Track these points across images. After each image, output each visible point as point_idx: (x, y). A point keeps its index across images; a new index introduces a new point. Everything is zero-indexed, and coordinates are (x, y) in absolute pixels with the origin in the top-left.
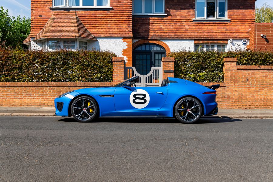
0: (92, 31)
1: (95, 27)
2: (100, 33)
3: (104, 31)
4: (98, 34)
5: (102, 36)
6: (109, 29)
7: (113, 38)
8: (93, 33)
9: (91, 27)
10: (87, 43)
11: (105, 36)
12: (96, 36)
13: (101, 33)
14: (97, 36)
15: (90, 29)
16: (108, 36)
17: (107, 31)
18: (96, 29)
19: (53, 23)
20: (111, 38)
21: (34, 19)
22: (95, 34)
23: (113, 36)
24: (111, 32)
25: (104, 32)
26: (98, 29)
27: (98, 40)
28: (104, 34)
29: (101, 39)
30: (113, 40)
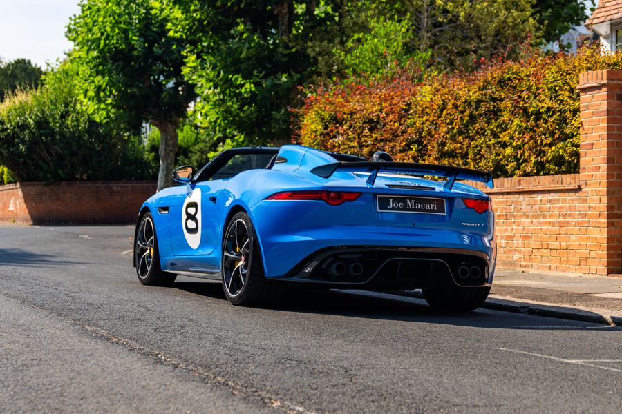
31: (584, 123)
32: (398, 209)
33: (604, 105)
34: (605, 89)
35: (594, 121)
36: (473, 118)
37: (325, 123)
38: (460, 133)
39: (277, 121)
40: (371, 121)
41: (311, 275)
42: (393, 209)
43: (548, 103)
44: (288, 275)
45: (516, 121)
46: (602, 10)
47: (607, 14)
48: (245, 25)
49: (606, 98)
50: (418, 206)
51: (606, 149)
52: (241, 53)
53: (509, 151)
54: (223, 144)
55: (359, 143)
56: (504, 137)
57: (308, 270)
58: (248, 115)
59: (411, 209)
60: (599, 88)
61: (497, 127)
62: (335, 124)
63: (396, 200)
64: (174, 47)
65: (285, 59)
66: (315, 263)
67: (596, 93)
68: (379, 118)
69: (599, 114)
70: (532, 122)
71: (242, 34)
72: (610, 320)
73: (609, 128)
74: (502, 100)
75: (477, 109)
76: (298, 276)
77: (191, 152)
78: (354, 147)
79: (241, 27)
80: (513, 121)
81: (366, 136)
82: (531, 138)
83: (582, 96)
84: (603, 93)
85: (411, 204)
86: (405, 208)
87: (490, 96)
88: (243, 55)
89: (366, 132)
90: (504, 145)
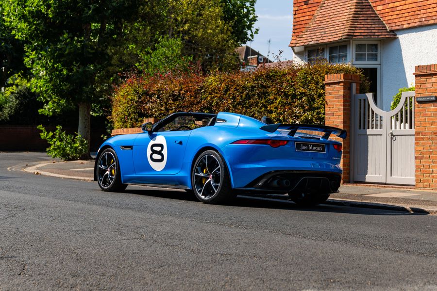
0: (387, 18)
1: (393, 9)
2: (401, 19)
3: (410, 14)
4: (397, 24)
5: (405, 26)
6: (419, 8)
7: (426, 28)
8: (389, 22)
9: (387, 10)
10: (376, 46)
11: (411, 25)
12: (394, 28)
13: (403, 19)
14: (397, 28)
15: (384, 15)
16: (416, 24)
17: (416, 13)
18: (396, 13)
19: (319, 14)
20: (424, 28)
21: (298, 10)
22: (391, 25)
23: (426, 23)
24: (423, 14)
25: (408, 18)
26: (398, 12)
27: (398, 38)
28: (409, 22)
29: (403, 34)
30: (427, 31)
31: (328, 102)
32: (305, 150)
33: (342, 93)
34: (342, 84)
35: (335, 101)
36: (248, 97)
37: (139, 95)
38: (239, 104)
39: (86, 92)
40: (174, 95)
41: (262, 187)
42: (303, 150)
43: (301, 90)
44: (247, 186)
45: (279, 99)
46: (301, 39)
47: (305, 41)
48: (68, 35)
49: (343, 89)
50: (314, 148)
51: (342, 116)
52: (65, 51)
53: (274, 115)
54: (47, 104)
55: (166, 108)
56: (271, 107)
57: (260, 184)
58: (68, 88)
59: (311, 150)
60: (338, 83)
61: (266, 102)
62: (147, 96)
63: (304, 145)
64: (3, 44)
65: (91, 56)
66: (264, 180)
67: (336, 86)
68: (180, 94)
69: (338, 97)
70: (290, 100)
71: (66, 40)
72: (410, 209)
73: (344, 105)
74: (269, 87)
75: (252, 91)
76: (255, 187)
77: (3, 107)
78: (161, 110)
79: (66, 36)
80: (276, 99)
81: (171, 104)
82: (290, 109)
83: (327, 87)
84: (341, 86)
85: (311, 147)
86: (308, 149)
87: (261, 84)
88: (67, 52)
89: (171, 101)
90: (271, 112)
